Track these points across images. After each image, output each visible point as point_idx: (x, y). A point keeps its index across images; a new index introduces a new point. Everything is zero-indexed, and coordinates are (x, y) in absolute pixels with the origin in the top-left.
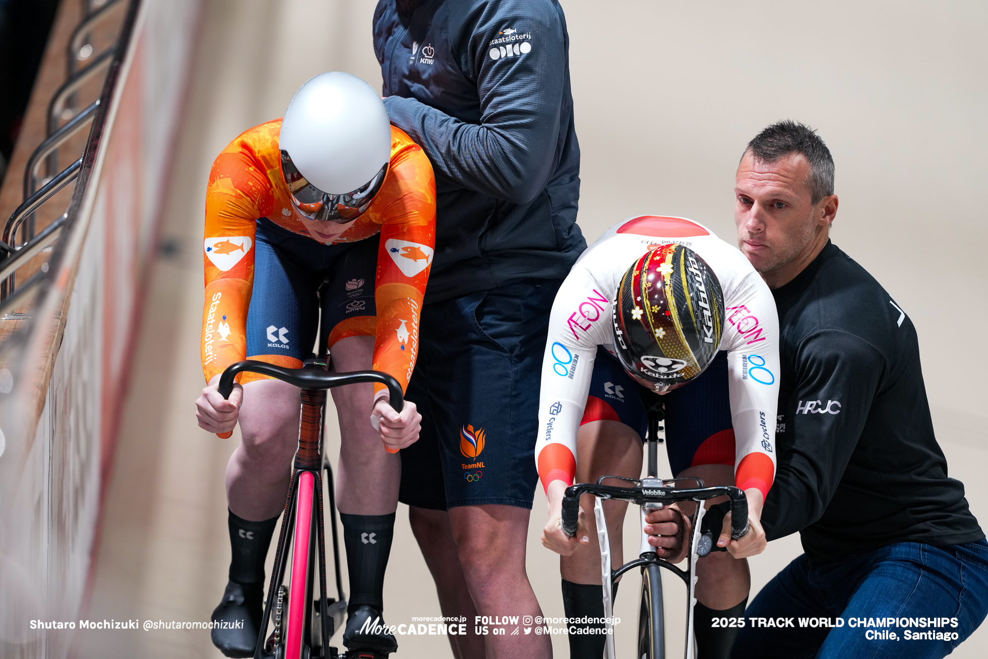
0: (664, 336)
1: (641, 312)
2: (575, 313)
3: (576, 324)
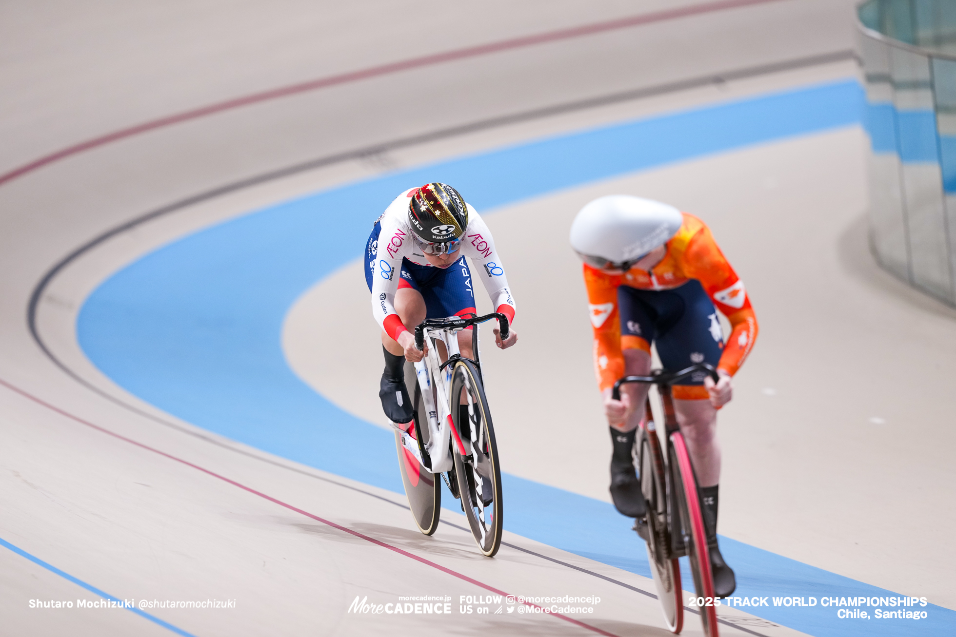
1: (425, 207)
2: (390, 244)
3: (391, 249)
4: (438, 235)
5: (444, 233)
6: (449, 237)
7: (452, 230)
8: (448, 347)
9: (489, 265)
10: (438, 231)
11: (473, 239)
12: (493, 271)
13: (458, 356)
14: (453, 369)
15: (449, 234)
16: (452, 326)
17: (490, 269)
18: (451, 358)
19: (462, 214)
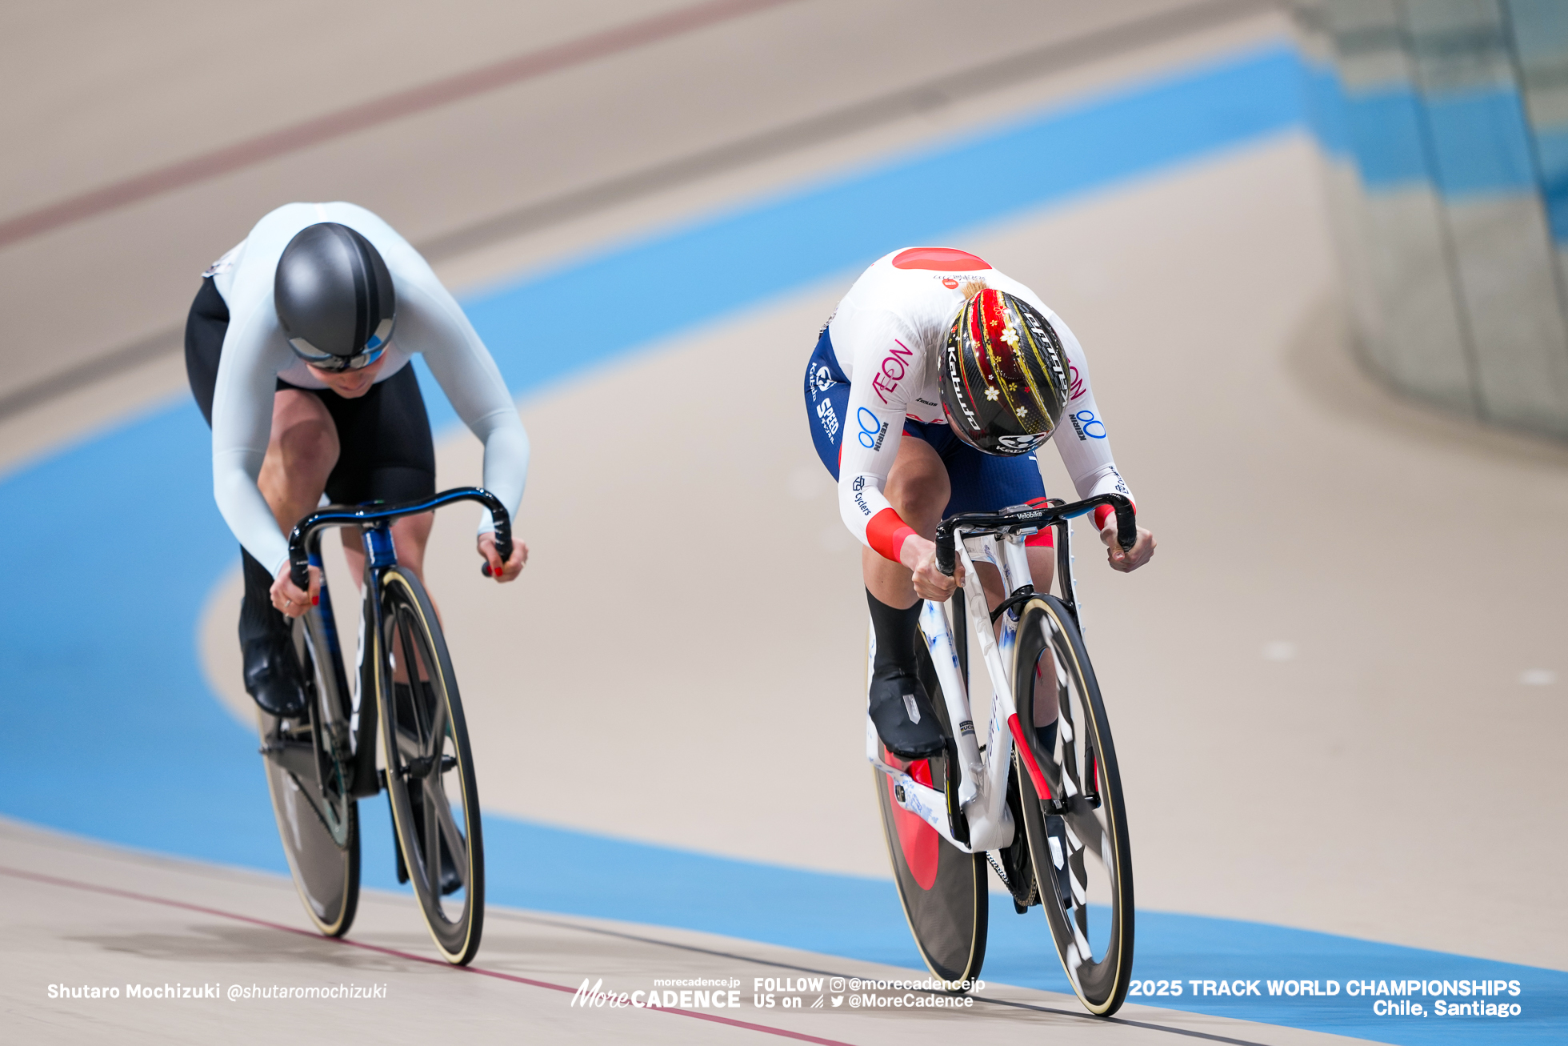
0: (1026, 414)
1: (997, 392)
2: (878, 374)
3: (881, 385)
8: (1007, 572)
9: (1080, 416)
12: (1089, 429)
13: (1029, 588)
14: (1018, 620)
16: (1016, 524)
17: (1082, 424)
18: (1013, 594)
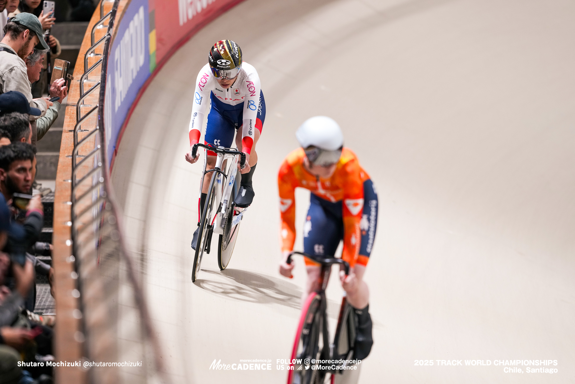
2: (200, 82)
3: (200, 85)
4: (220, 65)
5: (224, 64)
6: (226, 67)
7: (228, 63)
10: (221, 62)
11: (248, 83)
15: (226, 66)
19: (236, 56)
